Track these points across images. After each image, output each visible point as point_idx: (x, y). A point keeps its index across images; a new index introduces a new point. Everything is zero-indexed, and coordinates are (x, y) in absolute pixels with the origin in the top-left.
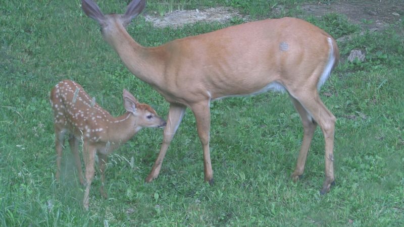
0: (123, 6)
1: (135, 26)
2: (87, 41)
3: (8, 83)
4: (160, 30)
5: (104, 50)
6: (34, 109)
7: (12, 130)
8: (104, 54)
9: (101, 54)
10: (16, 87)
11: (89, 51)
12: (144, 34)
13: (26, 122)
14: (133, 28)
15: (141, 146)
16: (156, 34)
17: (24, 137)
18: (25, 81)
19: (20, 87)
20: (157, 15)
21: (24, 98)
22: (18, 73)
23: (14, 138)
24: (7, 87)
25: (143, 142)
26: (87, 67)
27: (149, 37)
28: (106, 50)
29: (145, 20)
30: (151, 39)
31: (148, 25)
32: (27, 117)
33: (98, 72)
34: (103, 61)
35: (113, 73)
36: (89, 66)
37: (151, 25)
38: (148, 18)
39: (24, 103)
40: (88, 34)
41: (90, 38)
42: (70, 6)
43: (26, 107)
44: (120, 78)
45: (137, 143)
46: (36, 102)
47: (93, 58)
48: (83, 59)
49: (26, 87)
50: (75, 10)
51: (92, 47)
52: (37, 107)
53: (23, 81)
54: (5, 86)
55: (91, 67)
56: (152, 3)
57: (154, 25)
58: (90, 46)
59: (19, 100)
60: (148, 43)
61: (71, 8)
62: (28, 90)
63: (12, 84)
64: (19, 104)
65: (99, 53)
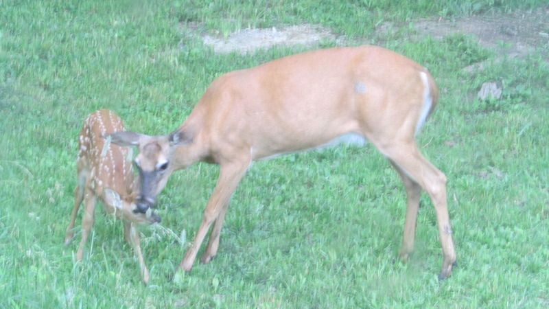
0: (174, 23)
1: (189, 51)
2: (124, 70)
3: (16, 128)
4: (223, 57)
5: (147, 84)
6: (50, 163)
7: (20, 192)
8: (147, 88)
9: (143, 88)
10: (26, 134)
11: (126, 85)
12: (202, 62)
13: (39, 181)
14: (187, 53)
15: (195, 215)
16: (218, 61)
17: (36, 202)
18: (39, 126)
19: (32, 134)
20: (220, 35)
21: (37, 149)
22: (30, 114)
23: (22, 204)
24: (14, 134)
25: (198, 208)
26: (124, 107)
27: (208, 65)
28: (150, 83)
29: (202, 43)
30: (211, 68)
31: (206, 49)
32: (41, 174)
33: (138, 113)
34: (145, 98)
35: (159, 115)
36: (127, 104)
37: (212, 49)
38: (208, 41)
39: (38, 155)
40: (126, 61)
41: (128, 68)
42: (102, 23)
43: (39, 161)
44: (168, 121)
45: (189, 209)
46: (53, 154)
47: (132, 93)
48: (118, 94)
49: (39, 133)
50: (107, 29)
51: (131, 79)
52: (55, 161)
53: (36, 126)
54: (12, 132)
55: (130, 106)
56: (213, 18)
57: (215, 49)
58: (127, 79)
59: (30, 152)
60: (207, 74)
61: (103, 27)
62: (43, 139)
63: (20, 129)
64: (30, 157)
65: (141, 88)
